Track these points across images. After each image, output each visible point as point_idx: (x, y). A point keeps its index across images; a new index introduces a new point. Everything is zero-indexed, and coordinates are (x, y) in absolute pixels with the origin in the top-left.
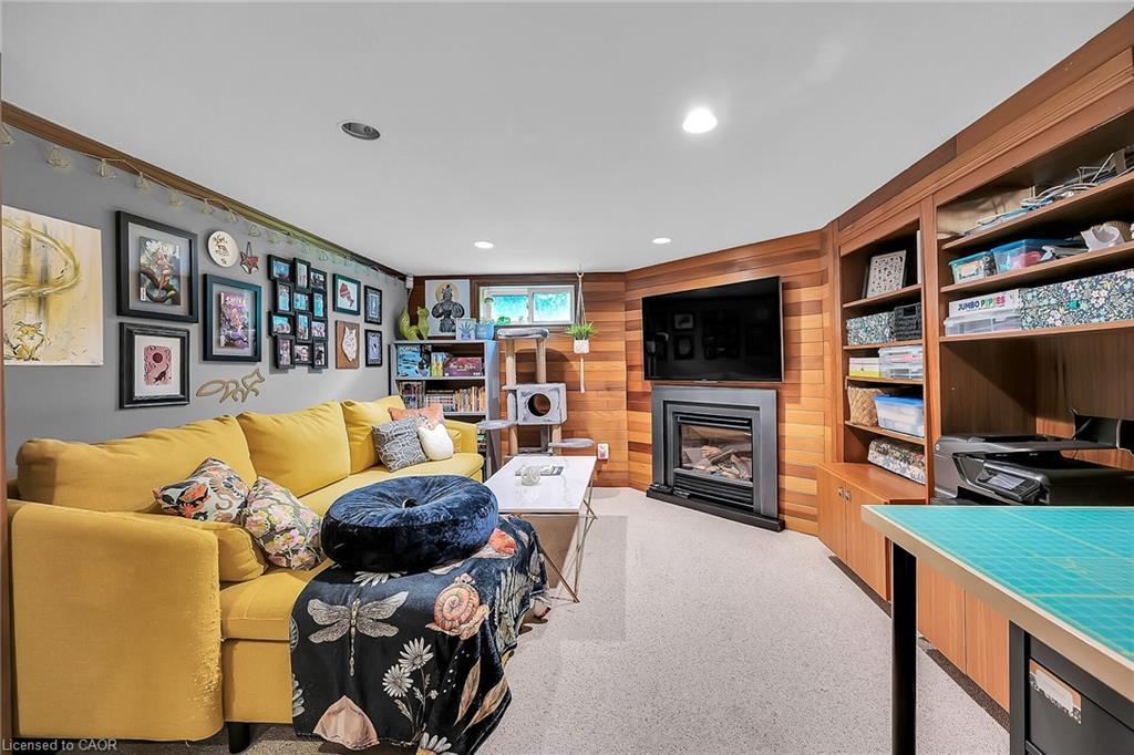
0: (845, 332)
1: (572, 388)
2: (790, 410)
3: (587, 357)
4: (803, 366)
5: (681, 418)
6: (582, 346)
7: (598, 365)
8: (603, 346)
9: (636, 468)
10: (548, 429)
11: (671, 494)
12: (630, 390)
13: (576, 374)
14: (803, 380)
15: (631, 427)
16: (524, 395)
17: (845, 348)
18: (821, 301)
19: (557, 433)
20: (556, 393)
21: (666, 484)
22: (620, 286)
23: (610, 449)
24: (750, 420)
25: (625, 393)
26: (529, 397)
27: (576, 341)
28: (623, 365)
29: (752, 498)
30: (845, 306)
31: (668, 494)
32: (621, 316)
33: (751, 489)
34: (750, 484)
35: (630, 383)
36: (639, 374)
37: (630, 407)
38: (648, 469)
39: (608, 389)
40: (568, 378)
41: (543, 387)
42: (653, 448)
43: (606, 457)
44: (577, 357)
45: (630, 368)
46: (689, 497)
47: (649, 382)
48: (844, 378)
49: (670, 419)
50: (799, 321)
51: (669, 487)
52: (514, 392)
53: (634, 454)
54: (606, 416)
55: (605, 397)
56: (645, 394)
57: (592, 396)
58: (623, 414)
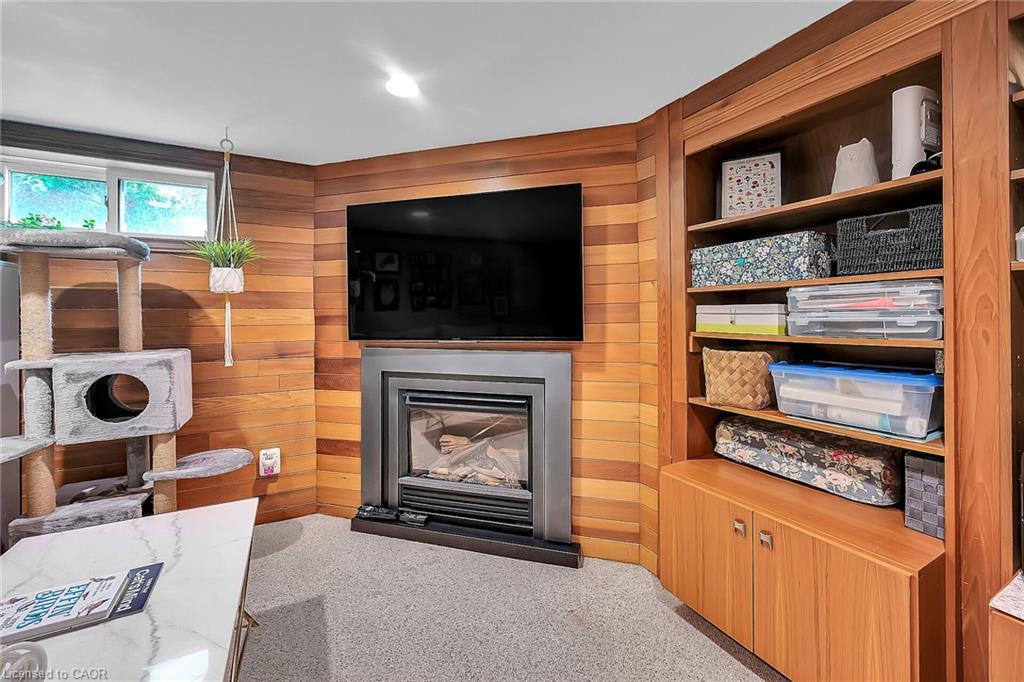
0: (690, 267)
1: (205, 357)
2: (589, 383)
3: (239, 301)
4: (610, 316)
5: (412, 399)
6: (228, 280)
7: (260, 316)
8: (270, 284)
9: (331, 480)
10: (144, 445)
11: (397, 521)
12: (322, 355)
13: (216, 331)
14: (609, 338)
15: (322, 414)
16: (71, 378)
17: (690, 290)
18: (636, 224)
19: (165, 452)
20: (165, 371)
21: (385, 504)
22: (305, 187)
23: (282, 456)
24: (529, 399)
25: (312, 362)
26: (90, 382)
27: (214, 270)
28: (308, 316)
29: (530, 515)
30: (691, 228)
31: (390, 521)
32: (305, 236)
33: (526, 502)
34: (525, 494)
35: (322, 345)
36: (339, 330)
37: (321, 384)
38: (354, 482)
39: (281, 356)
40: (199, 338)
41: (132, 360)
42: (363, 448)
43: (277, 470)
44: (219, 300)
45: (320, 320)
46: (427, 522)
47: (356, 343)
48: (688, 335)
49: (394, 400)
50: (604, 254)
51: (393, 508)
52: (46, 374)
53: (328, 459)
54: (279, 400)
55: (275, 369)
56: (348, 363)
57: (249, 370)
58: (308, 395)
